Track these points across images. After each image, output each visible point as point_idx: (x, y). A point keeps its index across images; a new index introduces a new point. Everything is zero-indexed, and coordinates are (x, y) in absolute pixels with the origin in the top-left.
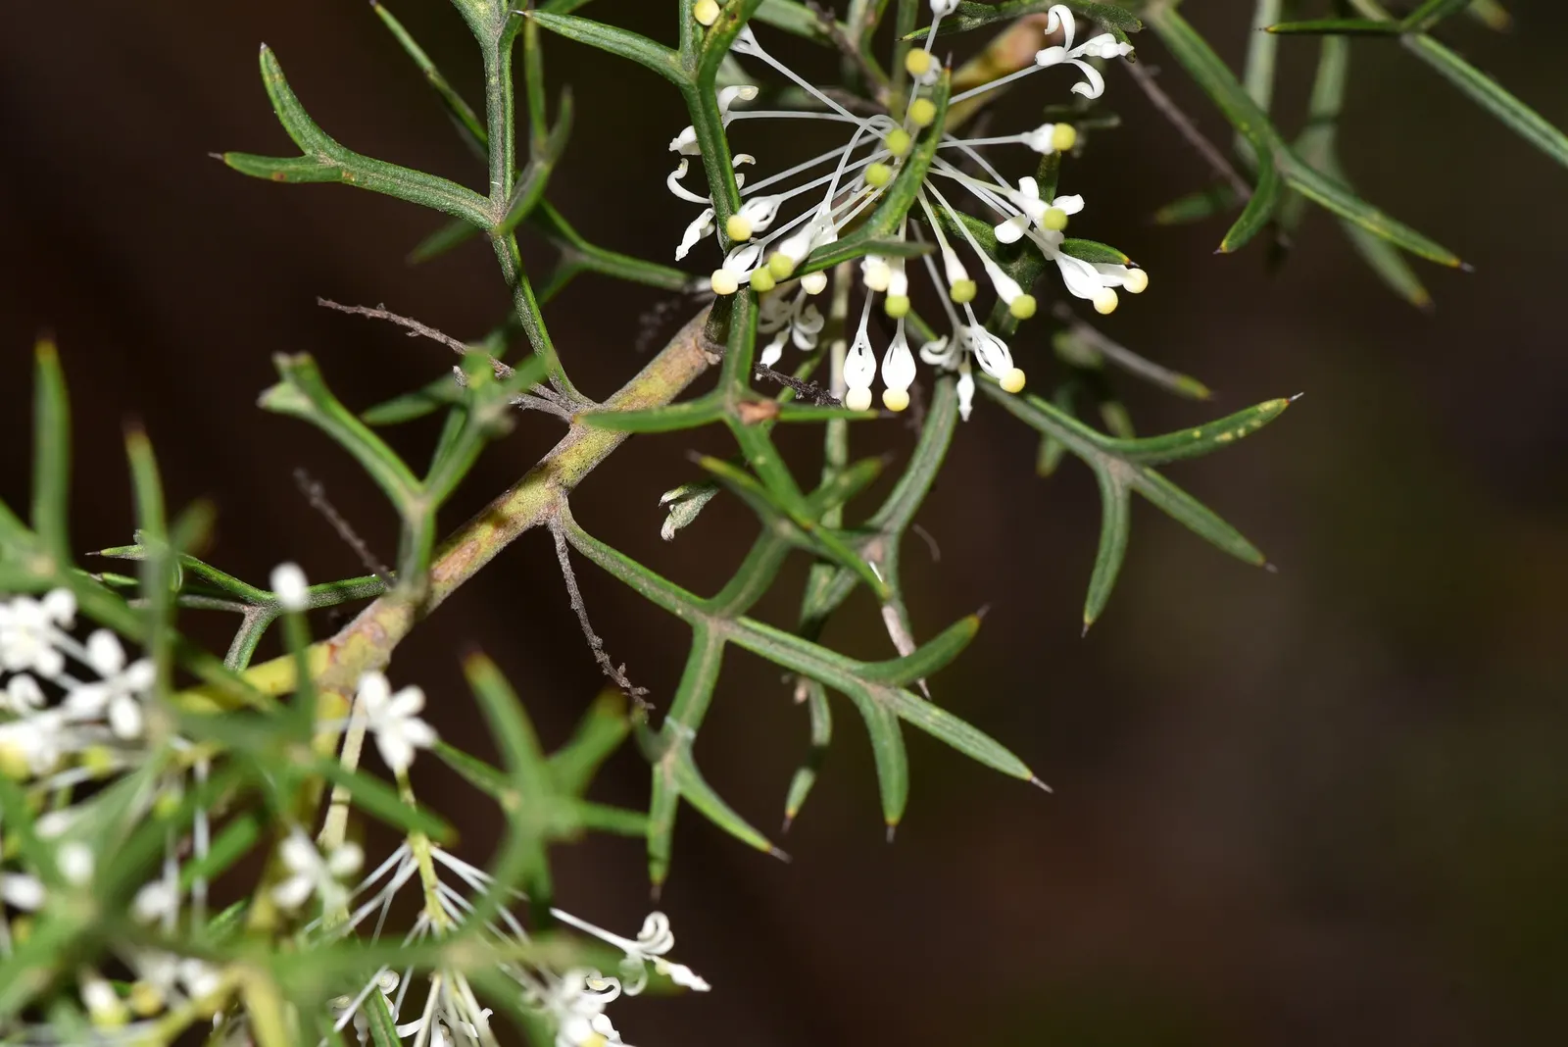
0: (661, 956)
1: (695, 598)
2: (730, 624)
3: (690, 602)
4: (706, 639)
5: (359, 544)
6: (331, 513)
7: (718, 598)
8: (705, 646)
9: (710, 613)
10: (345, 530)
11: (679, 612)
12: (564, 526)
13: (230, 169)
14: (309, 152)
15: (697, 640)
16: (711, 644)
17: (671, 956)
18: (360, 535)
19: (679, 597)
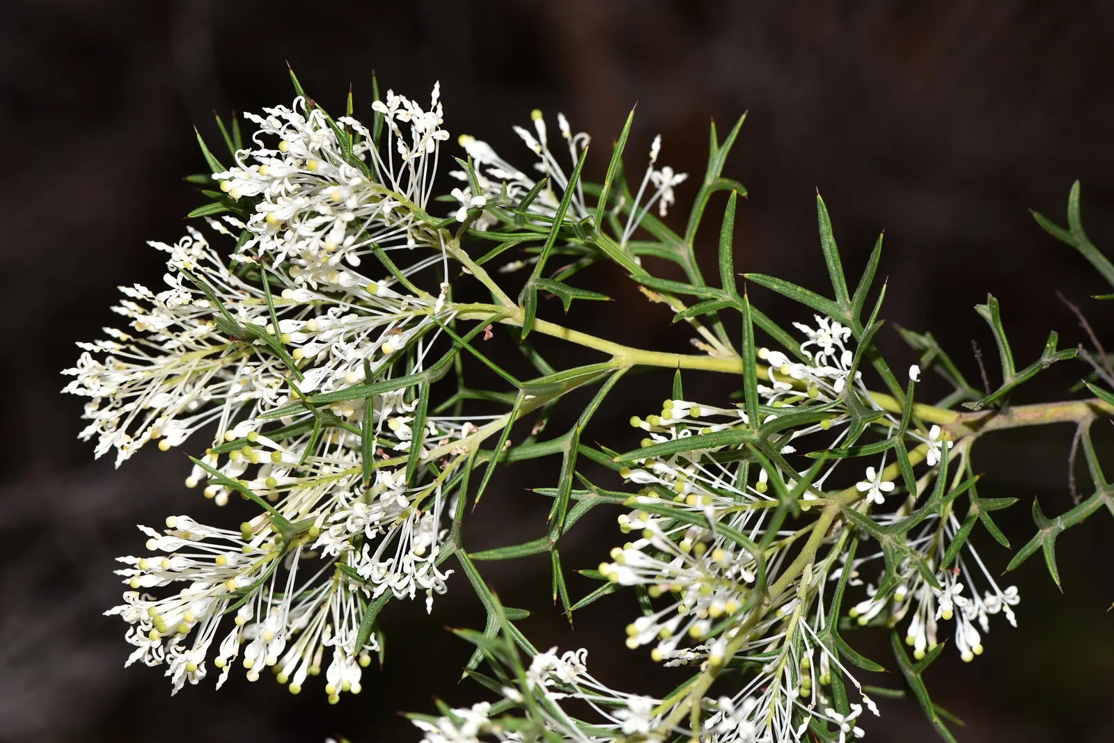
0: (1009, 605)
1: (1104, 481)
2: (1110, 498)
3: (1101, 481)
4: (1097, 498)
5: (987, 383)
6: (981, 364)
7: (1110, 486)
8: (1094, 500)
9: (1105, 489)
10: (984, 374)
11: (1096, 483)
12: (1084, 430)
13: (1033, 219)
14: (1072, 231)
15: (1093, 496)
16: (1097, 501)
17: (1012, 607)
18: (988, 379)
19: (1100, 477)
